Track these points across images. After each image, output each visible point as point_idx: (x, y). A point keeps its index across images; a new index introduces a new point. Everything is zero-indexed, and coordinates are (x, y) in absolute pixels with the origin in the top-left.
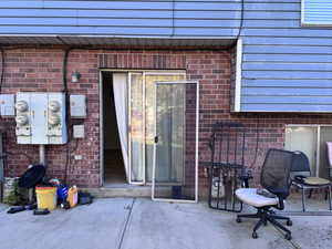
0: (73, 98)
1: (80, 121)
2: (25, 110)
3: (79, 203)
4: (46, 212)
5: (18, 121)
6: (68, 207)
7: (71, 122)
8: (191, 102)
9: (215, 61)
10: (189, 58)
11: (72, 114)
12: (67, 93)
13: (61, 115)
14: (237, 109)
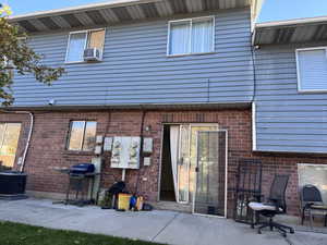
0: (145, 140)
1: (148, 155)
2: (117, 147)
3: (143, 209)
4: (123, 210)
5: (113, 153)
6: (136, 210)
7: (143, 155)
8: (222, 144)
9: (239, 116)
10: (220, 115)
11: (144, 150)
12: (142, 137)
13: (138, 150)
14: (254, 149)
